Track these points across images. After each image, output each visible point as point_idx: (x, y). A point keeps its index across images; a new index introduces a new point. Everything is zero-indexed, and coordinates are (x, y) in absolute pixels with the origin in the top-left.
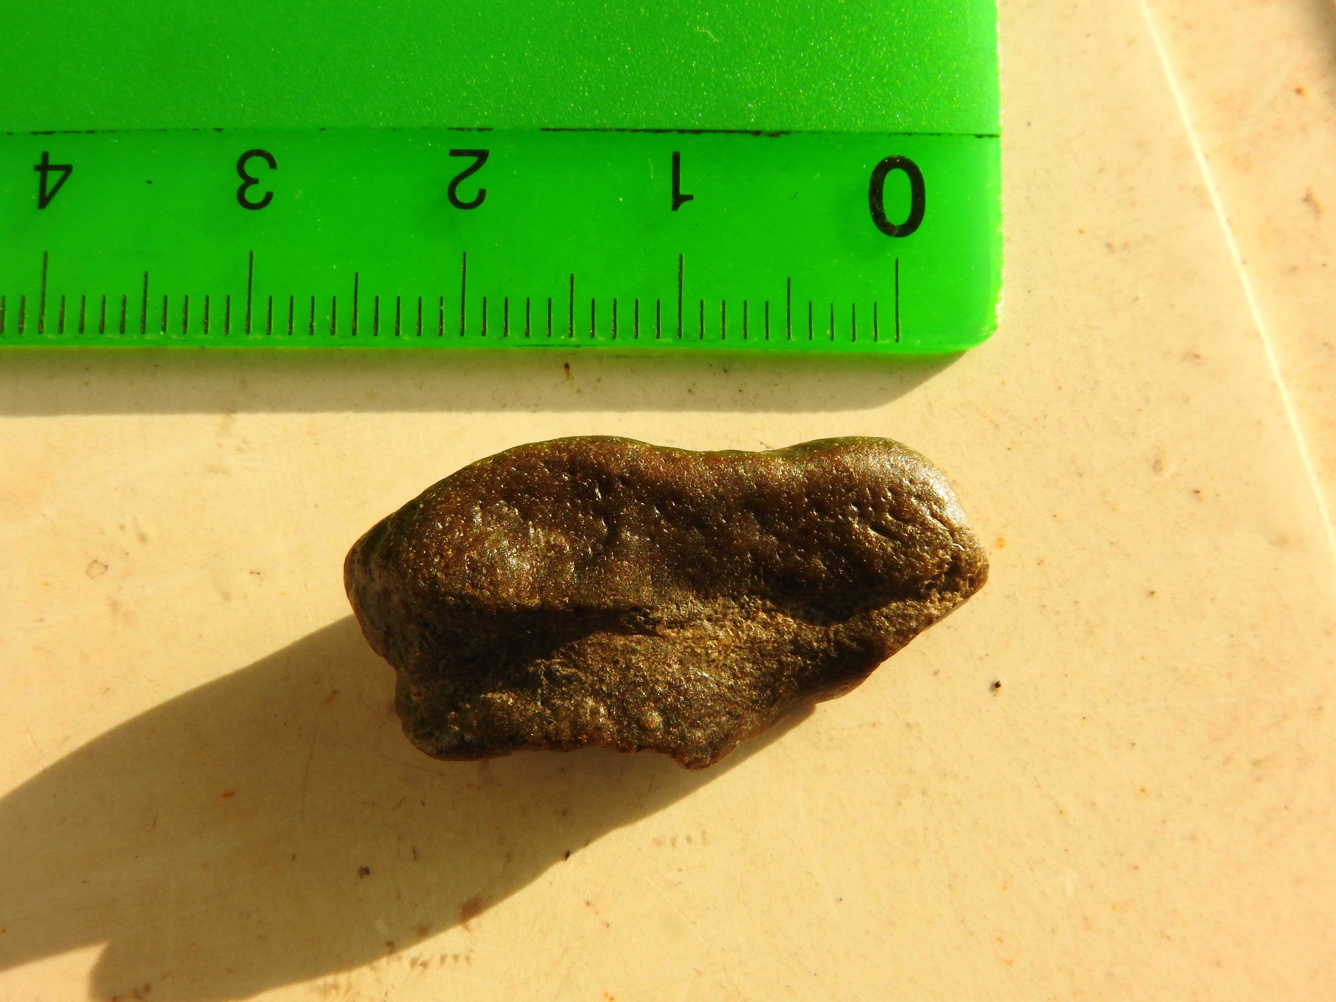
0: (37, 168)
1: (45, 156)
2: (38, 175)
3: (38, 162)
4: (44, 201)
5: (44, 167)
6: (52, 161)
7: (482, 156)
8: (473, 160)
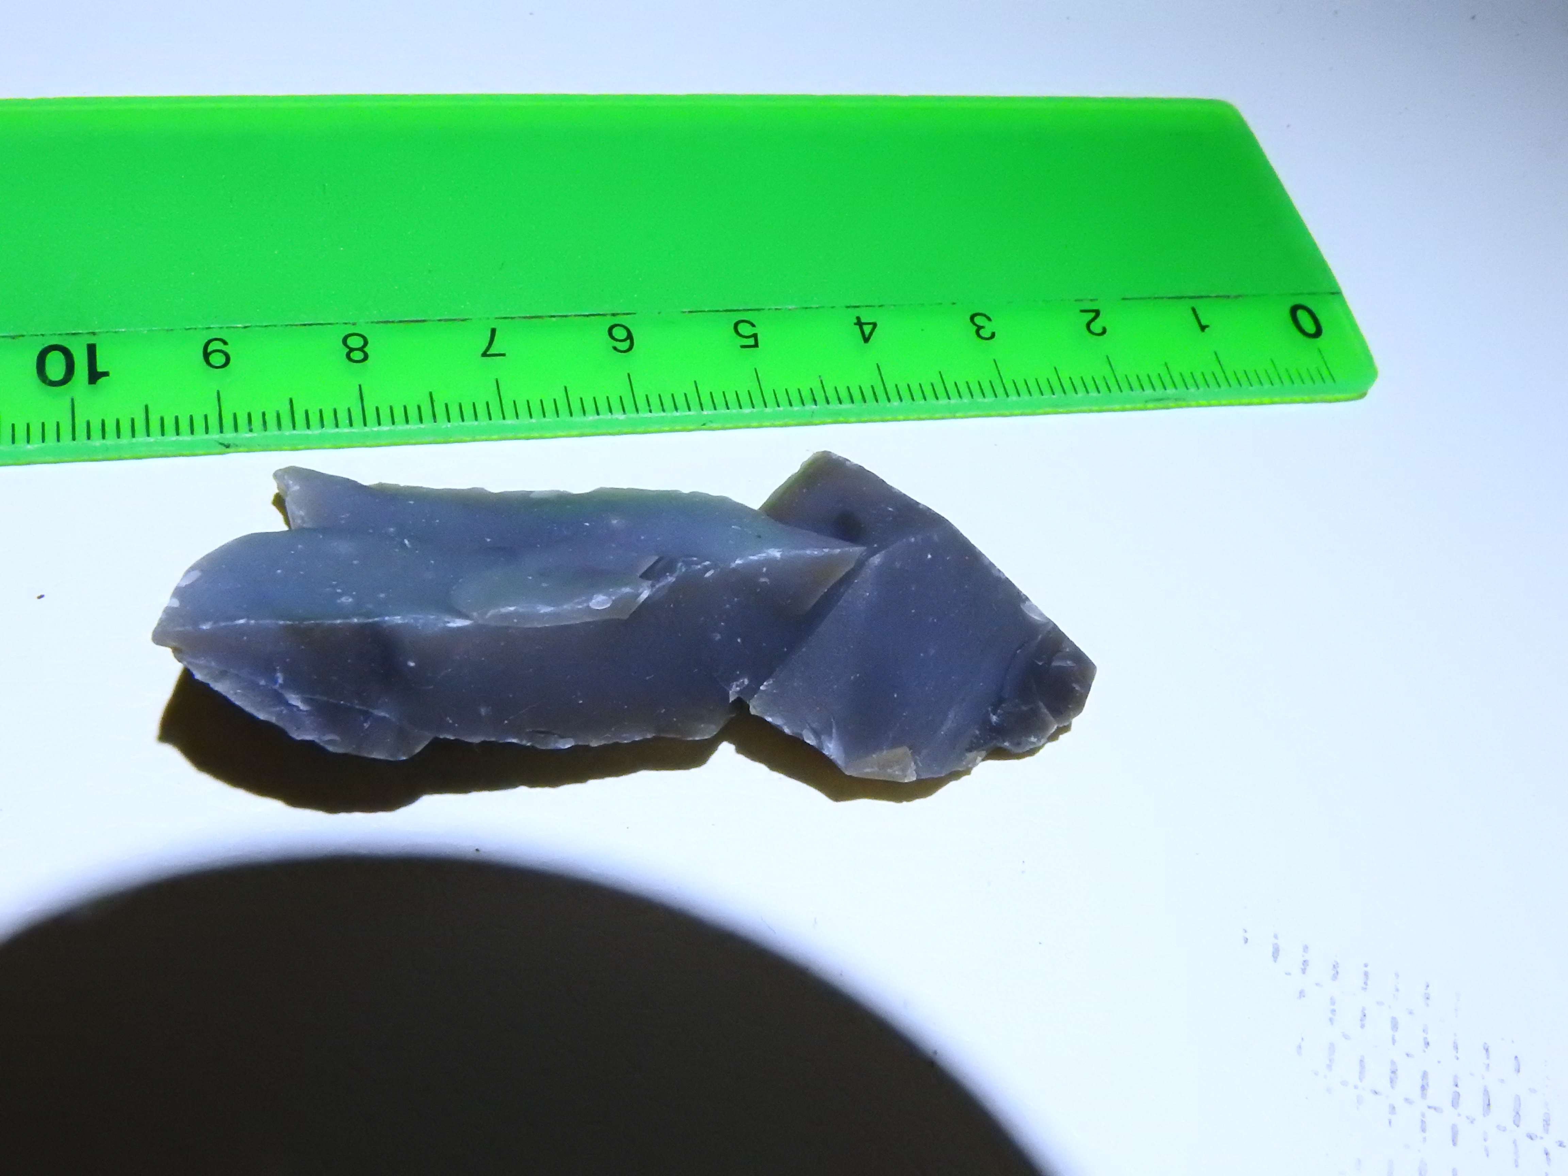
0: (855, 324)
1: (858, 318)
2: (857, 327)
3: (855, 321)
4: (866, 340)
5: (859, 323)
6: (863, 320)
7: (1097, 313)
8: (1093, 315)
